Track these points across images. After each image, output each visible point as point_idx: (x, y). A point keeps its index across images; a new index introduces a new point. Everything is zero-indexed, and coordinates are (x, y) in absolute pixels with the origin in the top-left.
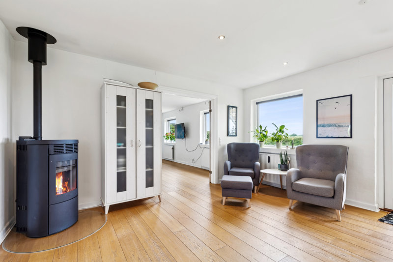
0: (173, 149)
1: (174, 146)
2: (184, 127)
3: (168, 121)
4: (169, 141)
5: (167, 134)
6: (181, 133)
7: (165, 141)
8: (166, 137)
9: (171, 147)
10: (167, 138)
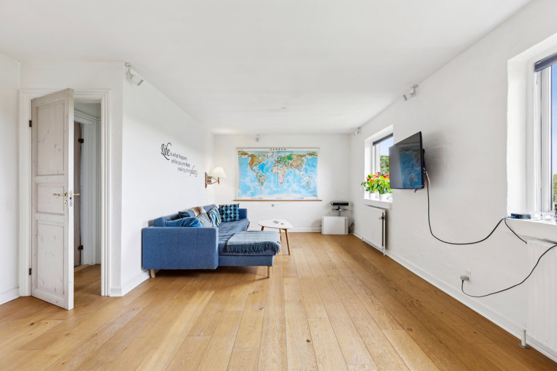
0: (385, 218)
1: (387, 212)
2: (423, 151)
3: (375, 143)
4: (374, 196)
5: (370, 177)
6: (413, 175)
7: (367, 195)
8: (367, 186)
9: (380, 213)
10: (371, 189)
